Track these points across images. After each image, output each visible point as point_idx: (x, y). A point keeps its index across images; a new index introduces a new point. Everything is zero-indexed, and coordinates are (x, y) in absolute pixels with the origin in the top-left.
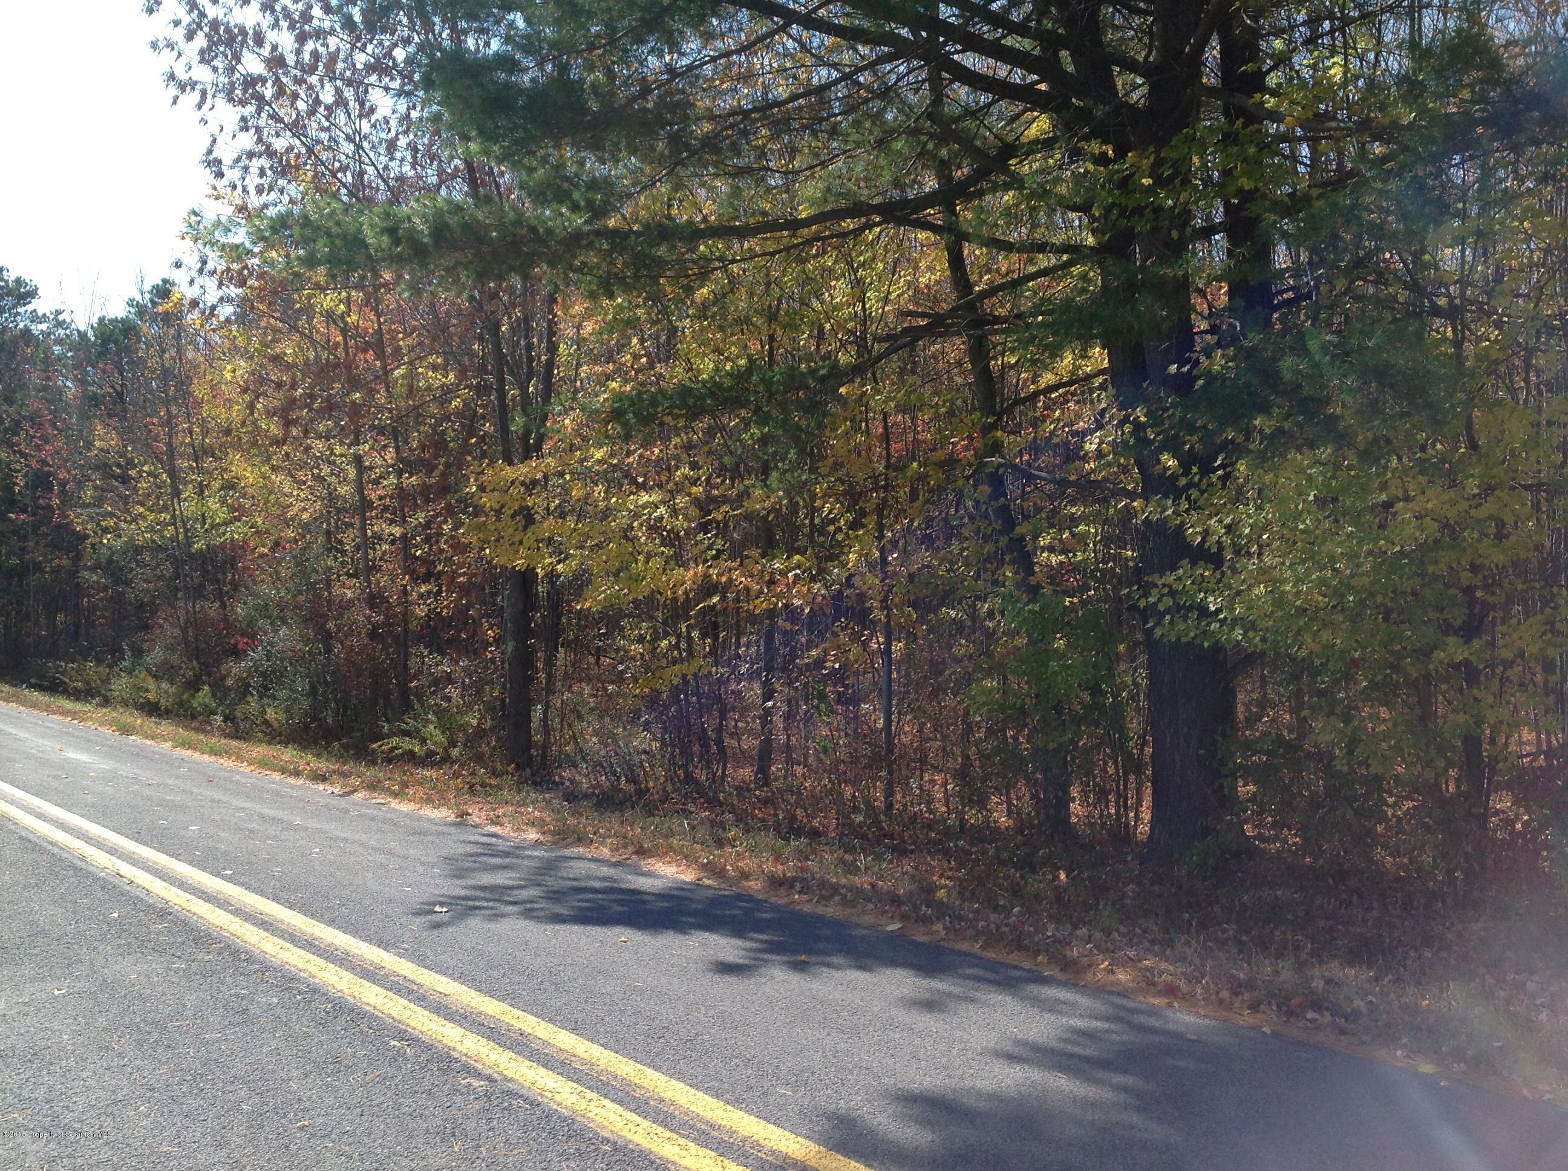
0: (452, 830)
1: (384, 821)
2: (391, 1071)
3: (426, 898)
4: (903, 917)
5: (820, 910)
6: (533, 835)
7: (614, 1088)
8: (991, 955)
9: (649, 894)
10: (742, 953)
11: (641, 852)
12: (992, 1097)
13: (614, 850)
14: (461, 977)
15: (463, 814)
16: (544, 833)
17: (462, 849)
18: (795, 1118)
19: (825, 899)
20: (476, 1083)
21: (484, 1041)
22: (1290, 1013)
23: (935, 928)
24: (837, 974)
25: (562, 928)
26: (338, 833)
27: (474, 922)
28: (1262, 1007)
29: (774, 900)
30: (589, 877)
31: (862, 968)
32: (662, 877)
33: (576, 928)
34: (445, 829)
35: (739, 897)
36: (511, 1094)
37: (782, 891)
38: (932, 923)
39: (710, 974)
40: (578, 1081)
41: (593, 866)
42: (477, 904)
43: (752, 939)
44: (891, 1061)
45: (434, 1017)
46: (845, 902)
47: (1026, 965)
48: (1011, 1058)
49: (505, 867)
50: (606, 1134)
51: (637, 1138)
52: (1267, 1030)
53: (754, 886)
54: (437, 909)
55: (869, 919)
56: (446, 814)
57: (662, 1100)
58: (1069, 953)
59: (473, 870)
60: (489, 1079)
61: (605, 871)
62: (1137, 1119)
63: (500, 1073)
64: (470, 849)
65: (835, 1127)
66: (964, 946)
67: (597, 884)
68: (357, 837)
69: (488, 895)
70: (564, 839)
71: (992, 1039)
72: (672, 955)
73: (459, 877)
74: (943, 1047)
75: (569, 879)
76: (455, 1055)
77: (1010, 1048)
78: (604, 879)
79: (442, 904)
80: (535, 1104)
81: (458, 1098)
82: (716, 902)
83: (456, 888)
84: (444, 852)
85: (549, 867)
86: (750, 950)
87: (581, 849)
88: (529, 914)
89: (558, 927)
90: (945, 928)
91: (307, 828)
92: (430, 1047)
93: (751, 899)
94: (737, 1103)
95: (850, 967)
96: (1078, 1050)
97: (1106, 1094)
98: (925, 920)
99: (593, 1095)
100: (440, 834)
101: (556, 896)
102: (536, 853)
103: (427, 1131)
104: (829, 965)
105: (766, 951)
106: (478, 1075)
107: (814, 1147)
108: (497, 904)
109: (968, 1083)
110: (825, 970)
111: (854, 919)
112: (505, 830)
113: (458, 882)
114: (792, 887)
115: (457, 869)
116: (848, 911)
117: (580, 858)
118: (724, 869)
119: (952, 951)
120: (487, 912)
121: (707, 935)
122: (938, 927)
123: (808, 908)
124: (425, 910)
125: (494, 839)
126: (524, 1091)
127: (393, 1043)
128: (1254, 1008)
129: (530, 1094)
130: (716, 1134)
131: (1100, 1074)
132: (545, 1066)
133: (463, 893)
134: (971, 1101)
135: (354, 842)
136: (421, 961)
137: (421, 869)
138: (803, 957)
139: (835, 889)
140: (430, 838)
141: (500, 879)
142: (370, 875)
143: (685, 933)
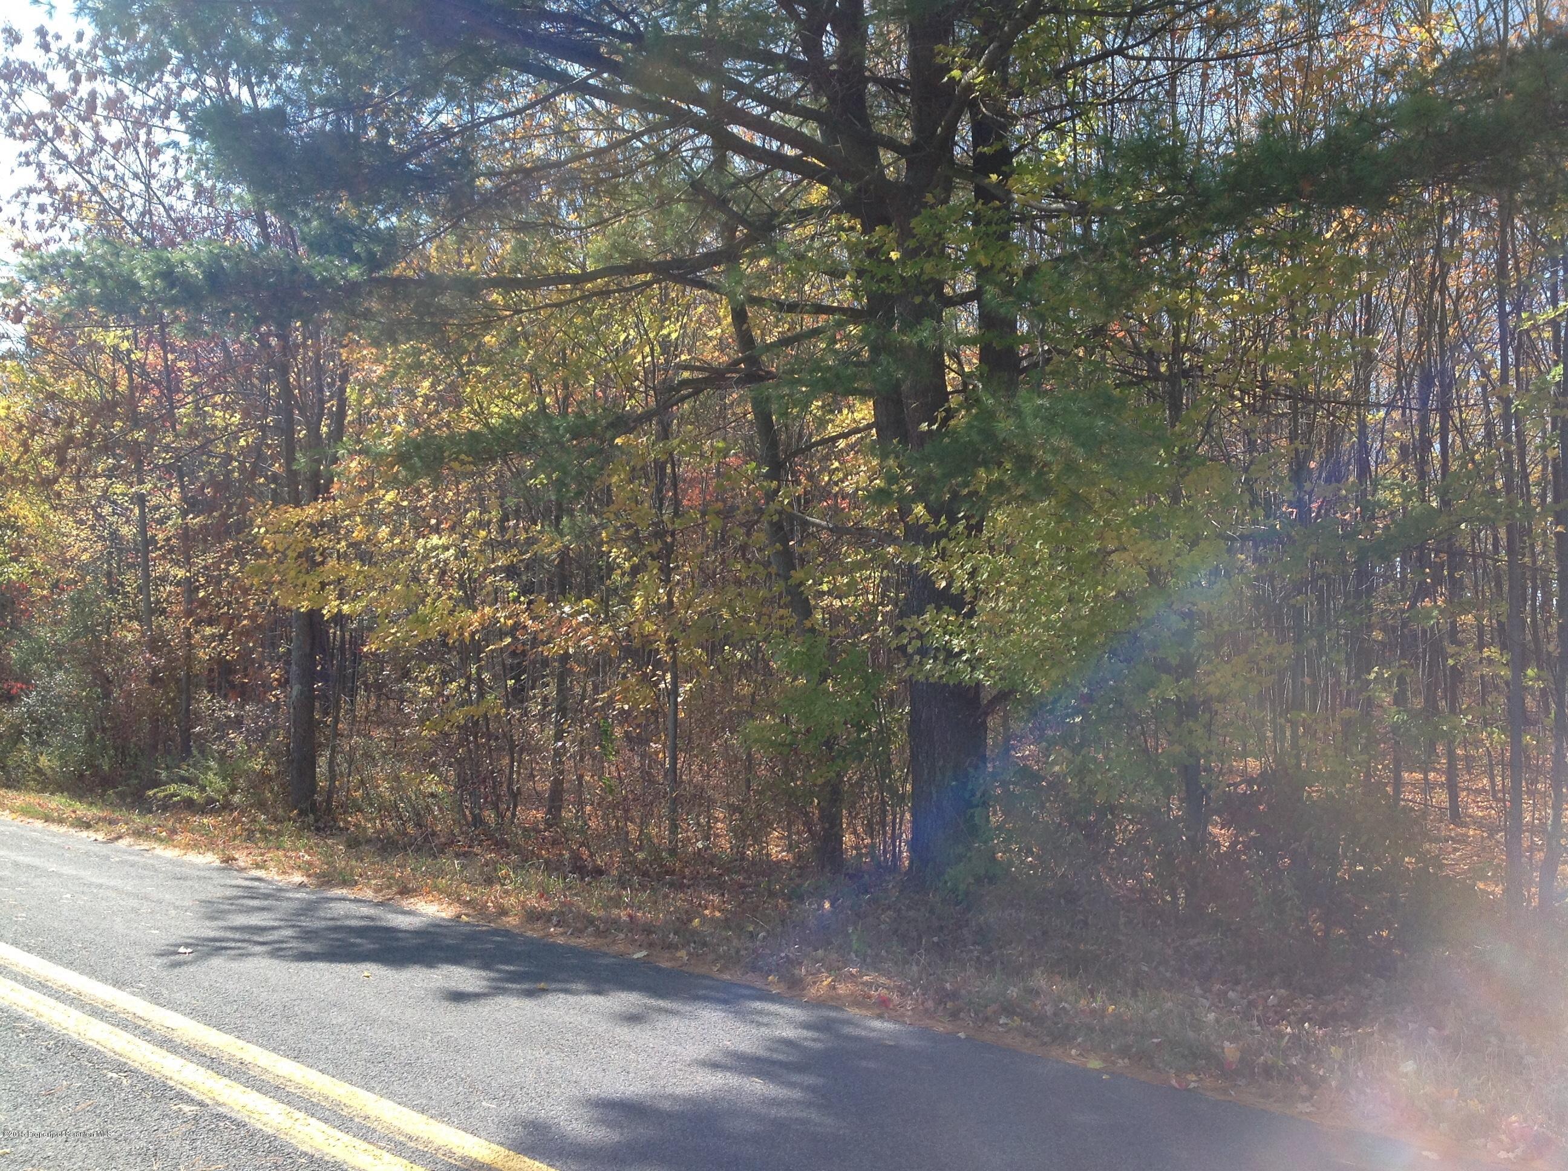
0: (215, 874)
1: (145, 867)
2: (103, 1100)
3: (172, 941)
4: (651, 945)
5: (574, 942)
6: (298, 878)
7: (323, 1108)
8: (727, 977)
9: (401, 931)
10: (485, 983)
11: (405, 891)
12: (688, 1100)
13: (378, 890)
14: (193, 1013)
15: (228, 860)
16: (309, 876)
17: (219, 893)
18: (493, 1128)
19: (579, 932)
20: (186, 1108)
21: (202, 1070)
22: (987, 1019)
23: (679, 954)
24: (571, 999)
25: (306, 967)
26: (94, 880)
27: (216, 962)
28: (962, 1015)
29: (529, 933)
30: (347, 917)
31: (598, 992)
32: (421, 915)
33: (321, 965)
34: (207, 874)
35: (496, 932)
36: (220, 1117)
37: (539, 925)
38: (677, 948)
39: (447, 1003)
40: (289, 1103)
41: (353, 906)
42: (224, 944)
43: (498, 971)
44: (600, 1075)
45: (157, 1049)
46: (598, 933)
47: (759, 984)
48: (715, 1066)
49: (263, 909)
50: (305, 1148)
51: (333, 1151)
52: (962, 1035)
53: (512, 921)
54: (182, 950)
55: (620, 947)
56: (211, 859)
57: (367, 1118)
58: (796, 972)
59: (229, 911)
60: (201, 1104)
61: (365, 910)
62: (814, 1115)
63: (213, 1099)
64: (229, 892)
65: (531, 1134)
66: (703, 970)
67: (354, 923)
68: (112, 883)
69: (237, 936)
70: (329, 882)
71: (704, 1051)
72: (412, 987)
73: (212, 918)
74: (656, 1060)
75: (325, 919)
76: (171, 1083)
77: (718, 1058)
78: (362, 918)
79: (187, 945)
80: (240, 1125)
81: (166, 1124)
82: (473, 936)
83: (208, 930)
84: (203, 896)
85: (309, 909)
86: (493, 980)
87: (345, 891)
88: (277, 952)
89: (302, 965)
90: (689, 954)
91: (60, 876)
92: (146, 1078)
93: (507, 933)
94: (443, 1116)
95: (587, 992)
96: (781, 1057)
97: (796, 1094)
98: (671, 947)
99: (301, 1115)
100: (199, 878)
101: (308, 935)
102: (298, 896)
103: (130, 1154)
104: (566, 991)
105: (508, 980)
106: (191, 1101)
107: (503, 1151)
108: (244, 945)
109: (669, 1090)
110: (562, 996)
111: (605, 949)
112: (272, 874)
113: (207, 923)
114: (549, 920)
115: (213, 911)
116: (600, 941)
117: (344, 899)
118: (485, 906)
119: (691, 975)
120: (233, 952)
121: (453, 968)
122: (682, 954)
123: (561, 940)
124: (170, 951)
125: (256, 884)
126: (233, 1115)
127: (110, 1075)
128: (954, 1015)
129: (239, 1116)
130: (412, 1144)
131: (796, 1078)
132: (259, 1090)
133: (212, 934)
134: (666, 1105)
135: (108, 887)
136: (155, 999)
137: (173, 912)
138: (542, 985)
139: (591, 921)
140: (190, 883)
141: (255, 920)
142: (118, 920)
143: (432, 967)
